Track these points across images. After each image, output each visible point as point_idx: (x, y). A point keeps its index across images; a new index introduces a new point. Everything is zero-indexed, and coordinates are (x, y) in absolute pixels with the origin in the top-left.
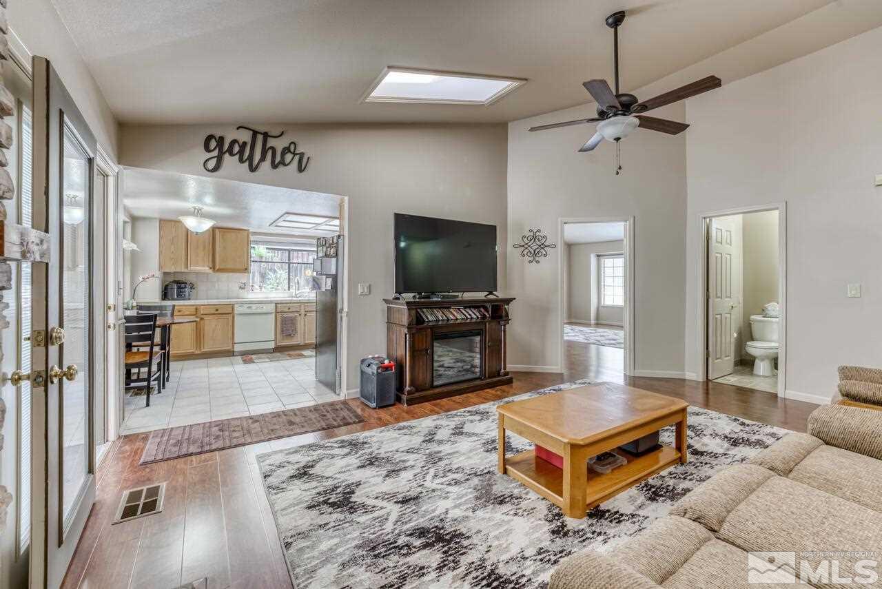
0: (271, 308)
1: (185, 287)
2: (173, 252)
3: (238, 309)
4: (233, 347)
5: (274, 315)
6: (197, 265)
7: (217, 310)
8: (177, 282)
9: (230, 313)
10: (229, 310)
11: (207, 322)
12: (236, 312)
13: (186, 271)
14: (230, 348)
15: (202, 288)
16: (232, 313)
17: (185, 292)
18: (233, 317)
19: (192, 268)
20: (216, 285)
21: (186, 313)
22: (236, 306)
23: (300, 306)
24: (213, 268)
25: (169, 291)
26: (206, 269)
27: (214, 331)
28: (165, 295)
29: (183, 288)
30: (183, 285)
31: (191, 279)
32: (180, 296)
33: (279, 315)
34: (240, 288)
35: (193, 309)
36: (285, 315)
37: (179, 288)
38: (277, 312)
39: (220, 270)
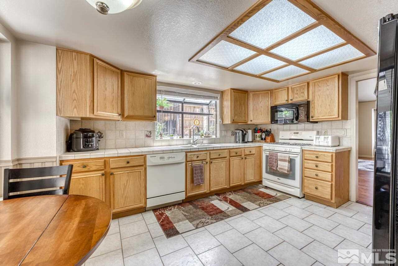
0: (181, 158)
1: (93, 136)
2: (74, 92)
3: (150, 161)
4: (146, 203)
5: (184, 164)
6: (105, 110)
7: (128, 162)
8: (83, 131)
9: (142, 165)
10: (140, 161)
11: (117, 177)
12: (148, 164)
13: (92, 116)
14: (142, 205)
15: (110, 137)
16: (144, 165)
17: (92, 142)
18: (146, 169)
19: (100, 113)
20: (124, 134)
21: (91, 169)
22: (148, 157)
23: (206, 154)
24: (122, 114)
25: (74, 141)
26: (115, 115)
27: (125, 187)
28: (70, 147)
29: (90, 137)
30: (90, 134)
31: (98, 126)
32: (87, 147)
33: (189, 164)
34: (147, 136)
35: (101, 163)
36: (194, 164)
37: (85, 137)
38: (187, 161)
39: (130, 118)
